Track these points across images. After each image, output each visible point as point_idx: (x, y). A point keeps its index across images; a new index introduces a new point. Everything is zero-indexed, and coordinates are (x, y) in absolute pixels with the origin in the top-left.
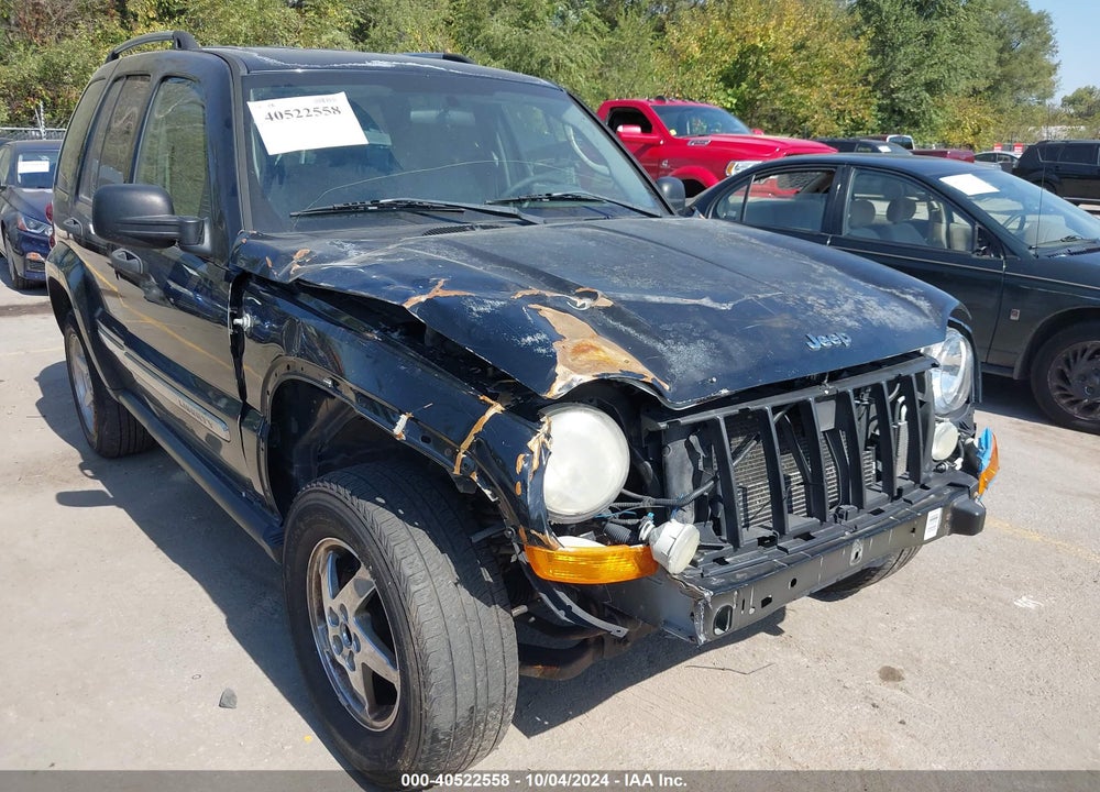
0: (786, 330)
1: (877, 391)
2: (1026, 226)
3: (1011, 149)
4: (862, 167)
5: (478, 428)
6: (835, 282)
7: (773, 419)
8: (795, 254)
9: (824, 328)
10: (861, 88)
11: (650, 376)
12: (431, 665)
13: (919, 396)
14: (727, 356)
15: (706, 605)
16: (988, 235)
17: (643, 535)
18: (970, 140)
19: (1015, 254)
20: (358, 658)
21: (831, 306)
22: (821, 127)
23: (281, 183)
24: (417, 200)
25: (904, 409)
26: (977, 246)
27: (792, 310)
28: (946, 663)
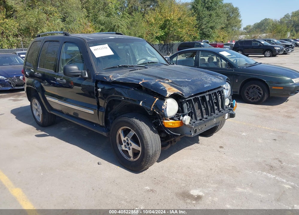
0: (200, 84)
1: (215, 94)
2: (238, 61)
3: (232, 42)
4: (202, 51)
5: (155, 102)
6: (206, 75)
7: (200, 98)
8: (197, 71)
9: (206, 83)
10: (195, 29)
11: (181, 93)
12: (149, 143)
13: (222, 94)
14: (192, 89)
15: (193, 129)
16: (230, 64)
17: (181, 119)
18: (222, 40)
19: (235, 68)
20: (131, 147)
21: (206, 79)
22: (186, 39)
23: (100, 63)
24: (126, 65)
25: (220, 96)
26: (228, 67)
27: (200, 80)
28: (231, 144)
